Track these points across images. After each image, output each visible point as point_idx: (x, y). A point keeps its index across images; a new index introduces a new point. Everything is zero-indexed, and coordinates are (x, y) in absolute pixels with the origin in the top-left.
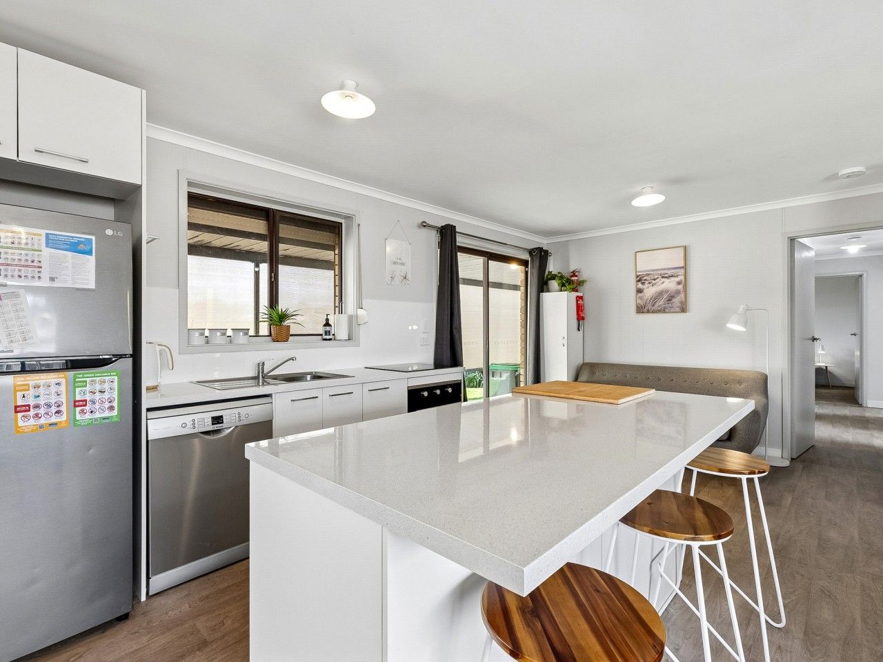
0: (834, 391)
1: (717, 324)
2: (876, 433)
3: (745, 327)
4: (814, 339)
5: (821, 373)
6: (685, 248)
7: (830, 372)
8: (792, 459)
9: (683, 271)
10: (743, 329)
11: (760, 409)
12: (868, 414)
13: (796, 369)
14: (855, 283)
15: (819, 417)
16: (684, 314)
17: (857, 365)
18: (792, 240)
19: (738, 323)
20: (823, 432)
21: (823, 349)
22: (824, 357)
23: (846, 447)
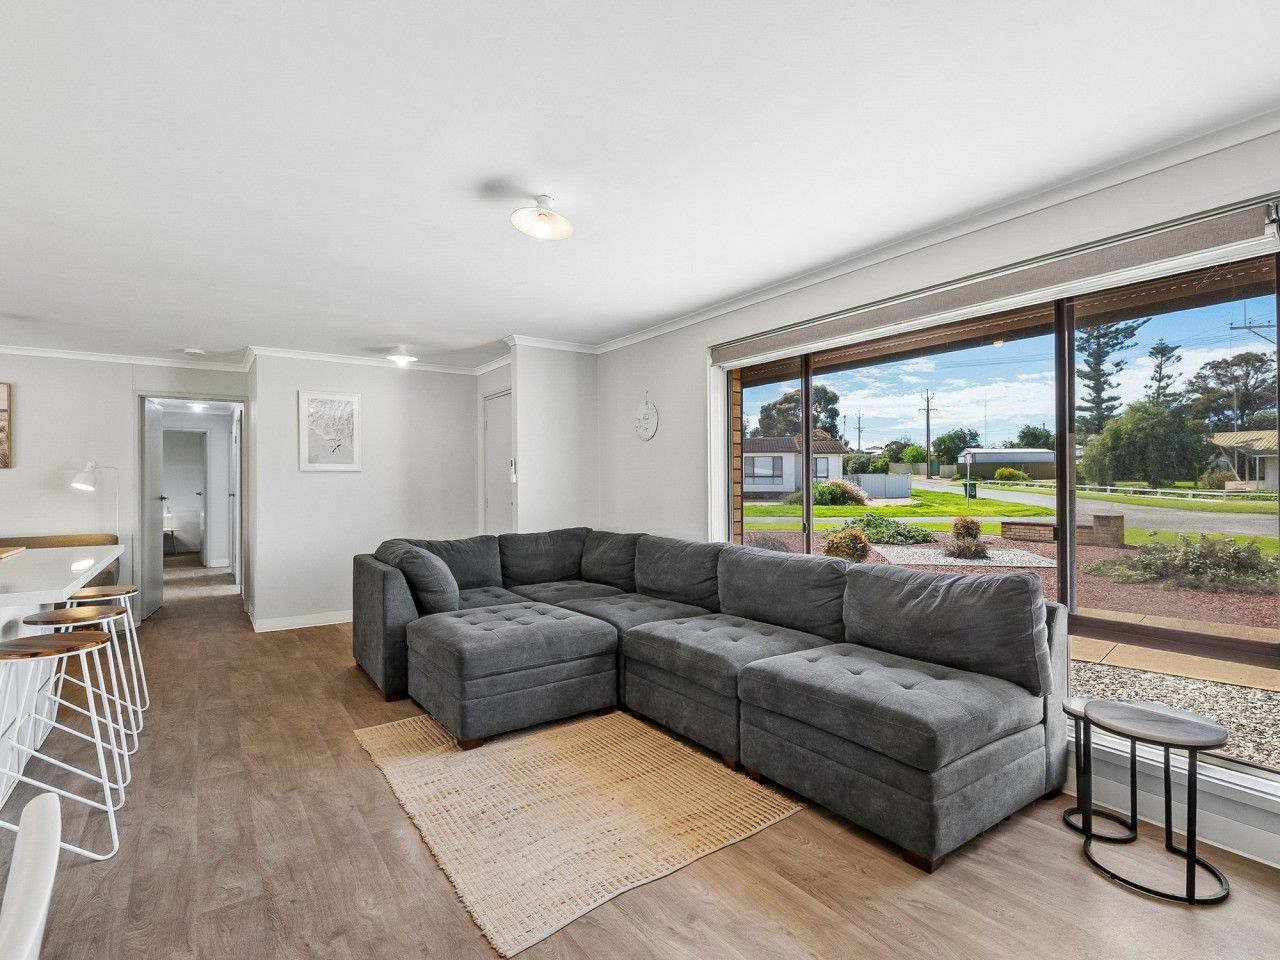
0: (180, 558)
1: (56, 483)
2: (216, 587)
3: (94, 486)
4: (162, 498)
5: (169, 538)
6: (10, 386)
7: (177, 538)
8: (143, 621)
9: (6, 415)
10: (90, 488)
11: (113, 570)
12: (211, 573)
13: (146, 533)
14: (199, 440)
15: (167, 583)
16: (8, 470)
17: (202, 527)
18: (142, 399)
19: (85, 482)
20: (170, 594)
21: (169, 512)
22: (171, 521)
23: (192, 602)
